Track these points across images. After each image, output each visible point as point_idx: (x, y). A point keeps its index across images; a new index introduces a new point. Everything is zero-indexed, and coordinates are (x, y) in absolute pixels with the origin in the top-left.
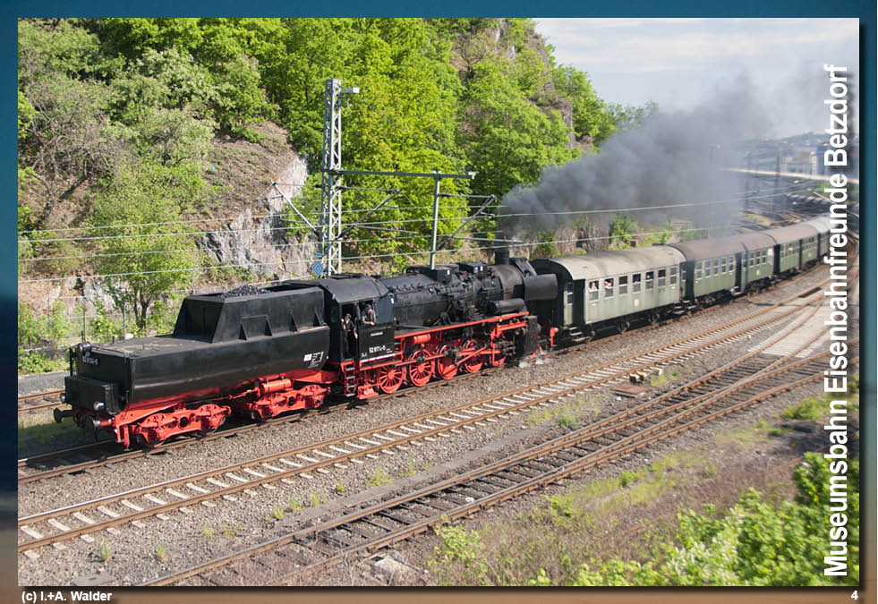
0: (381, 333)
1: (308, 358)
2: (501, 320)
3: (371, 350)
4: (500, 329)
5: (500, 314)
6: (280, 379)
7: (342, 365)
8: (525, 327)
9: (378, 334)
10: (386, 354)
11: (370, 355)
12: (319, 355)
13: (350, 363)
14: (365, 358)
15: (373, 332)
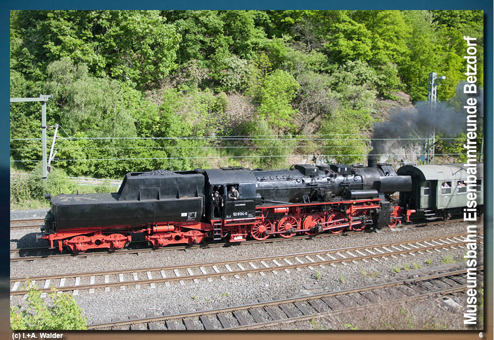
0: (244, 205)
1: (184, 215)
2: (354, 203)
3: (235, 214)
4: (354, 208)
5: (354, 199)
6: (167, 225)
7: (212, 221)
8: (378, 208)
9: (241, 205)
10: (248, 217)
11: (233, 217)
12: (194, 214)
13: (219, 221)
14: (230, 219)
15: (237, 203)
